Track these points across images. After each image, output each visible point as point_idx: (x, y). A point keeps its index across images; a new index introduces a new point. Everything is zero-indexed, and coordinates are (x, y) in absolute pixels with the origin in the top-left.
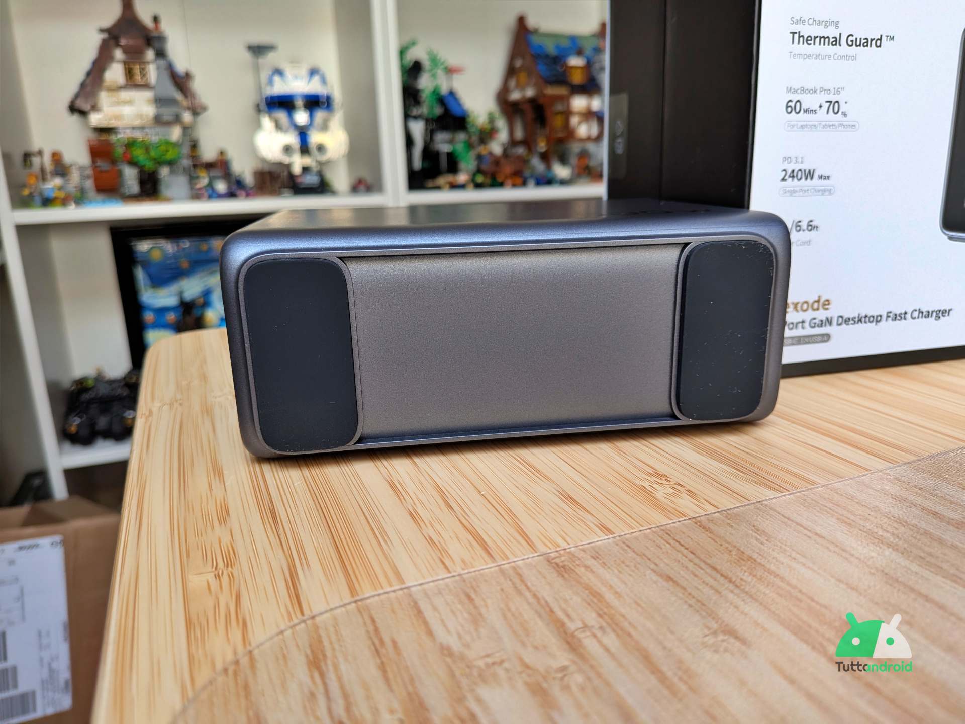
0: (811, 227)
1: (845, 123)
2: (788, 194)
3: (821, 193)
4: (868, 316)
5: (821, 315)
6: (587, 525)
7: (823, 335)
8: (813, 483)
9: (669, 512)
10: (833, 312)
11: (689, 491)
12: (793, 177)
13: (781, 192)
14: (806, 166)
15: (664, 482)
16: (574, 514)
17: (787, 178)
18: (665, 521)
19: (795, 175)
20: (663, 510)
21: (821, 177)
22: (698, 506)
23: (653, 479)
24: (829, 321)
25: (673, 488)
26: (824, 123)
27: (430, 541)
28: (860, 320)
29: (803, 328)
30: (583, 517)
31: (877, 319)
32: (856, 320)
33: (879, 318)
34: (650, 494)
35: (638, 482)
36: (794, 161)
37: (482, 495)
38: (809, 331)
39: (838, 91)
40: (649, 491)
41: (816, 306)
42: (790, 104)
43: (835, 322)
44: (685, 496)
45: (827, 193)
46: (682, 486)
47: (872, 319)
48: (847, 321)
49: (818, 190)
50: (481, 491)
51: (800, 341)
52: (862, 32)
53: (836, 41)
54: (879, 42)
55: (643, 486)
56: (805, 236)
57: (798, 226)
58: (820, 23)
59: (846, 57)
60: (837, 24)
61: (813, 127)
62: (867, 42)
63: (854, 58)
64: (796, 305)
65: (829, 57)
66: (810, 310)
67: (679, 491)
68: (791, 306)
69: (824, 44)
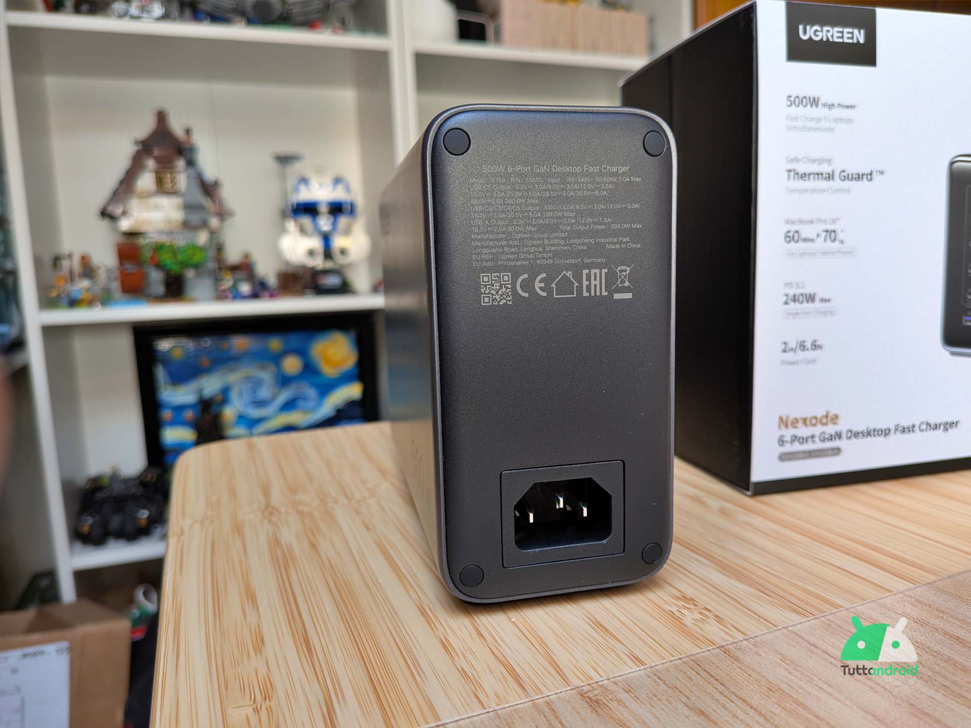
0: (816, 346)
1: (842, 250)
2: (792, 317)
3: (823, 315)
4: (877, 430)
5: (831, 429)
6: (618, 655)
7: (833, 449)
8: (835, 606)
9: (699, 639)
10: (842, 426)
11: (716, 616)
12: (795, 301)
13: (785, 315)
14: (808, 290)
15: (692, 607)
16: (605, 644)
17: (789, 301)
18: (695, 650)
19: (797, 298)
20: (692, 638)
21: (821, 300)
22: (726, 633)
23: (681, 603)
24: (839, 435)
25: (701, 613)
26: (822, 251)
27: (463, 673)
28: (869, 434)
30: (613, 646)
31: (886, 433)
32: (865, 433)
33: (887, 432)
34: (678, 619)
35: (667, 607)
36: (795, 286)
37: (513, 621)
38: (819, 445)
39: (834, 221)
40: (677, 616)
41: (824, 420)
42: (789, 234)
43: (844, 436)
44: (713, 622)
45: (829, 315)
46: (710, 611)
47: (880, 432)
48: (856, 435)
49: (820, 312)
50: (511, 617)
51: (811, 454)
52: (853, 169)
53: (830, 177)
54: (870, 176)
55: (672, 612)
56: (810, 354)
57: (802, 346)
58: (813, 161)
59: (840, 190)
60: (829, 161)
61: (812, 254)
62: (859, 177)
63: (848, 191)
64: (805, 421)
65: (824, 191)
66: (819, 424)
67: (707, 616)
68: (801, 421)
69: (818, 179)
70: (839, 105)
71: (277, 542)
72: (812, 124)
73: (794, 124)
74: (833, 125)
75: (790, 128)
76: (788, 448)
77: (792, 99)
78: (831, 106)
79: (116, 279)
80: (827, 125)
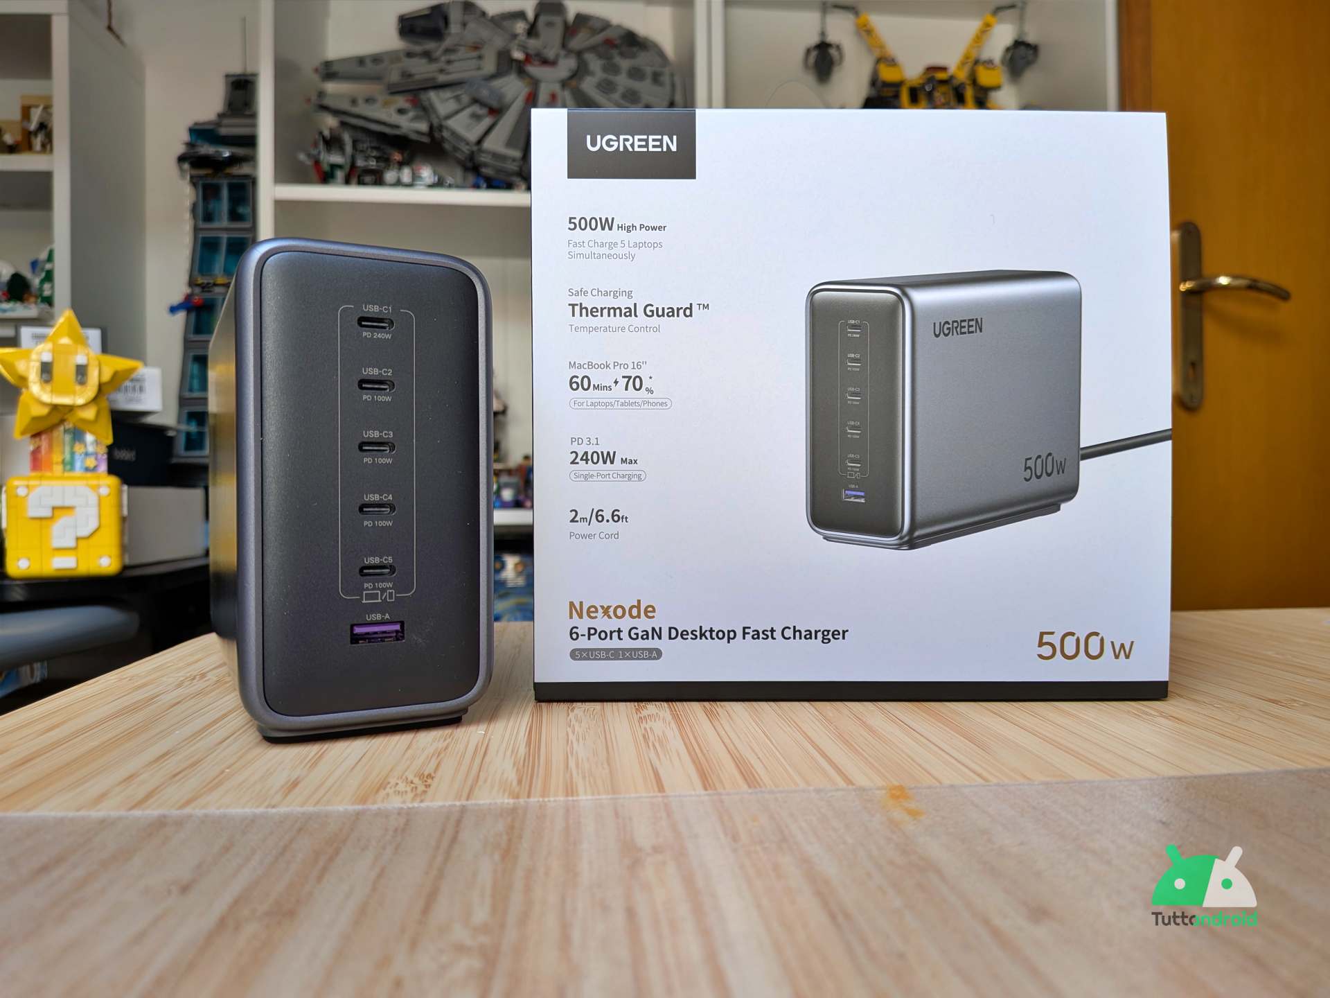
0: (616, 517)
1: (651, 401)
2: (582, 479)
3: (626, 479)
4: (716, 631)
5: (644, 624)
7: (650, 650)
10: (661, 621)
12: (587, 460)
13: (572, 476)
14: (604, 448)
17: (578, 460)
19: (589, 457)
21: (624, 461)
24: (657, 633)
26: (622, 401)
28: (704, 635)
29: (620, 639)
31: (729, 635)
32: (698, 634)
33: (732, 635)
36: (586, 441)
38: (627, 643)
39: (639, 366)
41: (635, 612)
42: (574, 380)
43: (665, 634)
45: (635, 479)
47: (721, 634)
48: (684, 634)
49: (622, 475)
51: (616, 654)
53: (630, 312)
54: (688, 311)
56: (611, 527)
57: (599, 516)
58: (607, 294)
59: (649, 328)
60: (629, 295)
61: (608, 404)
62: (672, 312)
63: (661, 329)
64: (606, 611)
65: (623, 329)
66: (627, 616)
68: (600, 610)
69: (615, 315)
70: (642, 226)
72: (605, 250)
73: (578, 250)
74: (633, 251)
75: (572, 256)
76: (583, 643)
77: (576, 221)
78: (629, 229)
80: (626, 250)
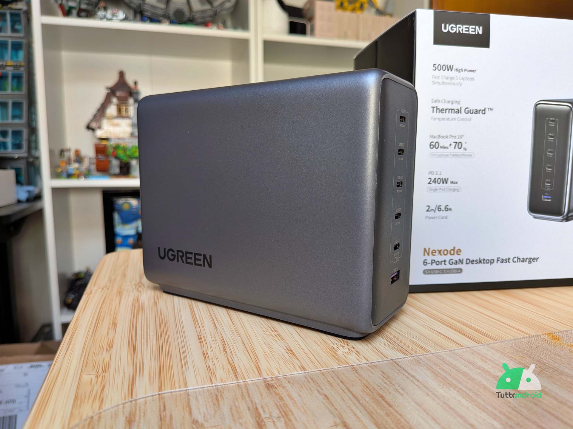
0: (447, 209)
1: (465, 154)
2: (433, 191)
3: (452, 191)
4: (485, 260)
5: (456, 257)
6: (294, 366)
7: (458, 269)
8: (427, 351)
9: (341, 362)
10: (463, 256)
11: (357, 351)
12: (435, 182)
13: (429, 190)
14: (443, 176)
15: (346, 346)
16: (289, 360)
17: (431, 182)
18: (336, 366)
19: (436, 181)
20: (338, 360)
21: (452, 182)
22: (358, 360)
23: (340, 343)
24: (461, 262)
25: (349, 349)
26: (452, 154)
27: (209, 368)
28: (480, 262)
29: (445, 264)
30: (293, 362)
32: (478, 261)
33: (492, 261)
34: (335, 352)
35: (331, 345)
36: (435, 173)
37: (245, 346)
38: (448, 266)
39: (461, 137)
40: (335, 350)
41: (452, 252)
42: (432, 144)
43: (464, 262)
44: (354, 354)
45: (456, 191)
46: (355, 348)
47: (487, 261)
48: (472, 262)
49: (451, 189)
50: (245, 344)
51: (443, 271)
52: (472, 107)
53: (459, 111)
54: (484, 111)
55: (333, 347)
56: (444, 213)
57: (439, 208)
58: (449, 102)
59: (465, 119)
60: (459, 102)
61: (446, 156)
62: (477, 112)
63: (470, 120)
64: (440, 252)
65: (455, 119)
66: (449, 254)
67: (352, 351)
68: (437, 252)
69: (452, 113)
70: (466, 70)
71: (138, 300)
72: (448, 81)
73: (437, 80)
74: (462, 81)
75: (434, 83)
76: (429, 267)
77: (436, 66)
78: (460, 71)
79: (93, 164)
80: (458, 81)
